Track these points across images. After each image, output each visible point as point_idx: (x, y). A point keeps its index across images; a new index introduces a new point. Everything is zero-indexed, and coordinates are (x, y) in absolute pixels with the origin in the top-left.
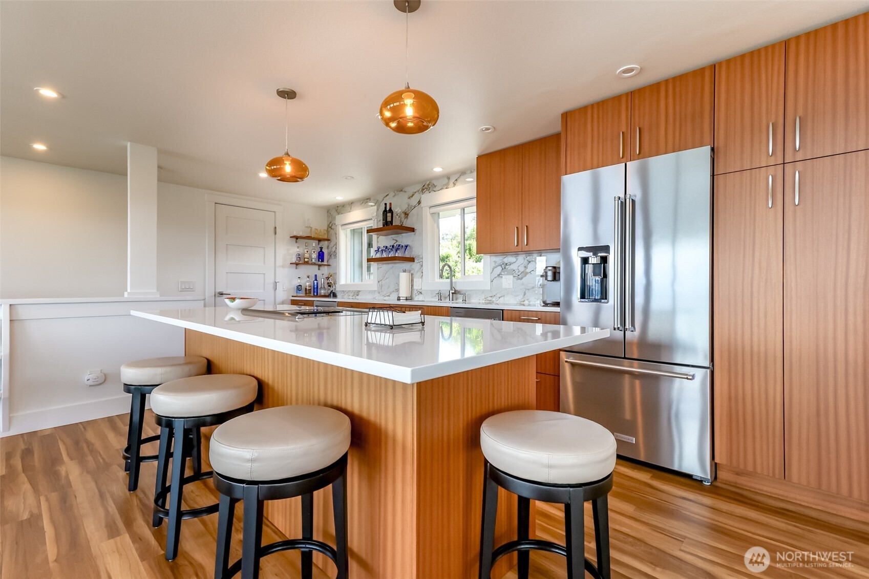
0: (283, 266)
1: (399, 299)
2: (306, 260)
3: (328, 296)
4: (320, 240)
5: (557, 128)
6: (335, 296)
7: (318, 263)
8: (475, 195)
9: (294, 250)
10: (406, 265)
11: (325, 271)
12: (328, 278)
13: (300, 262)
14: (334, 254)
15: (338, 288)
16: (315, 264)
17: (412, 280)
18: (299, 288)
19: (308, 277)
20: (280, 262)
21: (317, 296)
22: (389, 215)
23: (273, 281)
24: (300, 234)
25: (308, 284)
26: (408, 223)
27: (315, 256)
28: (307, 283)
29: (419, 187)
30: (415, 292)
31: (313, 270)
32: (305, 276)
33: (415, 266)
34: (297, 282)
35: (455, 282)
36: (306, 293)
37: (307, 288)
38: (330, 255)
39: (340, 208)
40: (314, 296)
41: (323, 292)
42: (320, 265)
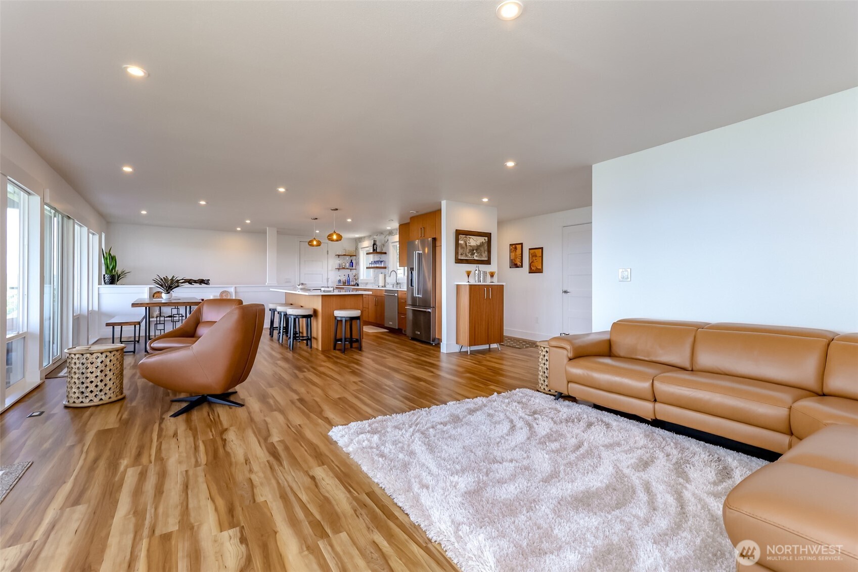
0: (331, 270)
1: (379, 287)
2: (343, 267)
3: (355, 285)
4: (351, 256)
5: (408, 221)
6: (358, 285)
7: (349, 268)
8: (398, 240)
9: (337, 262)
10: (383, 270)
11: (354, 272)
12: (355, 276)
13: (340, 268)
14: (358, 263)
15: (359, 282)
16: (348, 269)
17: (385, 278)
18: (340, 281)
20: (330, 268)
21: (349, 285)
22: (375, 246)
23: (327, 276)
24: (340, 254)
26: (384, 251)
27: (348, 265)
28: (343, 279)
29: (388, 233)
30: (386, 284)
31: (347, 272)
32: (343, 275)
33: (387, 270)
34: (339, 278)
35: (399, 279)
37: (344, 281)
38: (356, 264)
39: (359, 240)
40: (348, 285)
41: (352, 283)
42: (351, 269)
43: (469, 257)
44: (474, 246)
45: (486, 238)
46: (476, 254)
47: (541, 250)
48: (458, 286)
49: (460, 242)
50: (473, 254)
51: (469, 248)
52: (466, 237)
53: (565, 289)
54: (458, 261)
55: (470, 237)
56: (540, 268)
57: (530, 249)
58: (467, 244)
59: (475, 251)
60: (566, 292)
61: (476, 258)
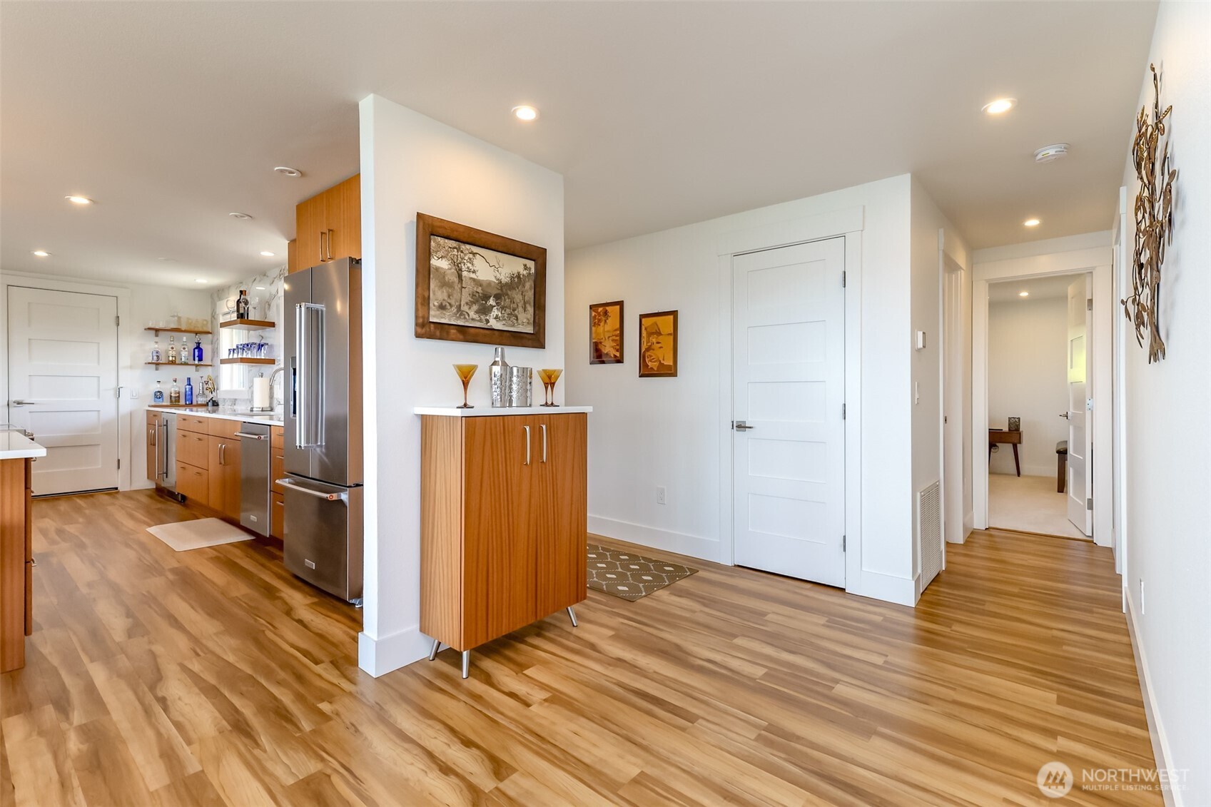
0: (131, 368)
2: (171, 359)
3: (206, 406)
6: (216, 407)
7: (192, 362)
9: (152, 345)
10: (266, 369)
11: (206, 372)
12: (207, 384)
13: (162, 362)
14: (216, 352)
16: (186, 364)
17: (272, 387)
18: (159, 395)
19: (175, 381)
20: (126, 363)
21: (190, 405)
22: (242, 305)
23: (114, 384)
24: (161, 325)
25: (173, 389)
26: (269, 317)
27: (185, 355)
28: (169, 388)
30: (275, 401)
31: (184, 372)
32: (169, 381)
33: (275, 368)
34: (157, 387)
36: (171, 402)
37: (172, 395)
38: (212, 352)
40: (186, 406)
41: (201, 400)
42: (197, 366)
43: (472, 318)
44: (489, 283)
45: (531, 264)
46: (495, 312)
47: (672, 317)
48: (426, 421)
49: (435, 262)
50: (485, 310)
51: (470, 287)
52: (458, 249)
53: (738, 418)
54: (427, 329)
55: (475, 249)
56: (671, 364)
57: (642, 317)
58: (465, 274)
59: (492, 302)
60: (741, 427)
61: (494, 324)
